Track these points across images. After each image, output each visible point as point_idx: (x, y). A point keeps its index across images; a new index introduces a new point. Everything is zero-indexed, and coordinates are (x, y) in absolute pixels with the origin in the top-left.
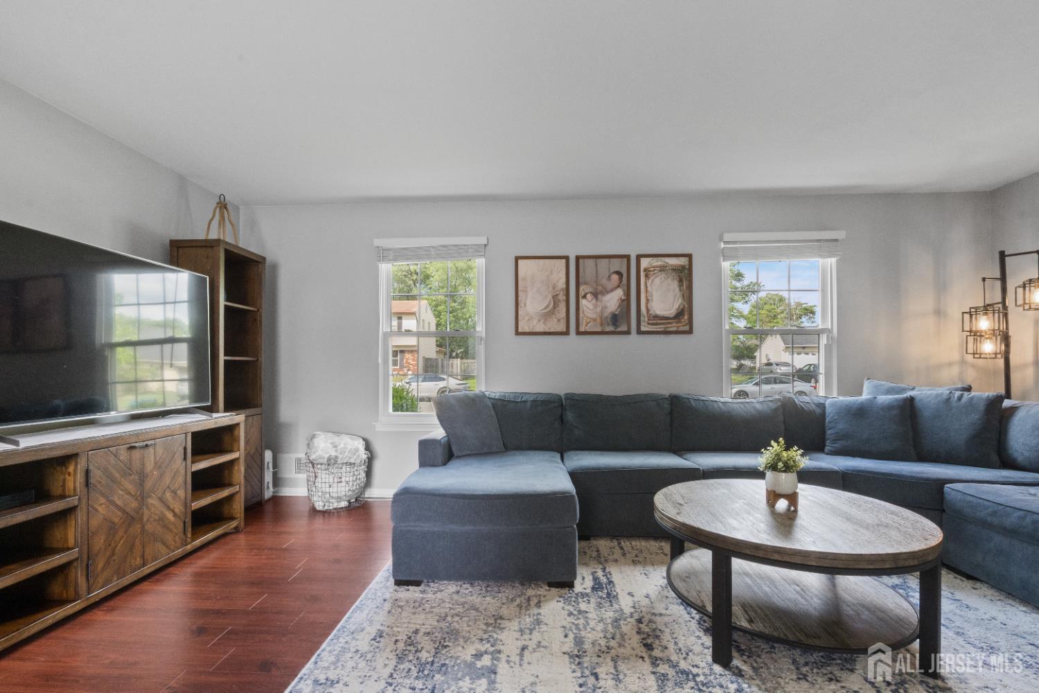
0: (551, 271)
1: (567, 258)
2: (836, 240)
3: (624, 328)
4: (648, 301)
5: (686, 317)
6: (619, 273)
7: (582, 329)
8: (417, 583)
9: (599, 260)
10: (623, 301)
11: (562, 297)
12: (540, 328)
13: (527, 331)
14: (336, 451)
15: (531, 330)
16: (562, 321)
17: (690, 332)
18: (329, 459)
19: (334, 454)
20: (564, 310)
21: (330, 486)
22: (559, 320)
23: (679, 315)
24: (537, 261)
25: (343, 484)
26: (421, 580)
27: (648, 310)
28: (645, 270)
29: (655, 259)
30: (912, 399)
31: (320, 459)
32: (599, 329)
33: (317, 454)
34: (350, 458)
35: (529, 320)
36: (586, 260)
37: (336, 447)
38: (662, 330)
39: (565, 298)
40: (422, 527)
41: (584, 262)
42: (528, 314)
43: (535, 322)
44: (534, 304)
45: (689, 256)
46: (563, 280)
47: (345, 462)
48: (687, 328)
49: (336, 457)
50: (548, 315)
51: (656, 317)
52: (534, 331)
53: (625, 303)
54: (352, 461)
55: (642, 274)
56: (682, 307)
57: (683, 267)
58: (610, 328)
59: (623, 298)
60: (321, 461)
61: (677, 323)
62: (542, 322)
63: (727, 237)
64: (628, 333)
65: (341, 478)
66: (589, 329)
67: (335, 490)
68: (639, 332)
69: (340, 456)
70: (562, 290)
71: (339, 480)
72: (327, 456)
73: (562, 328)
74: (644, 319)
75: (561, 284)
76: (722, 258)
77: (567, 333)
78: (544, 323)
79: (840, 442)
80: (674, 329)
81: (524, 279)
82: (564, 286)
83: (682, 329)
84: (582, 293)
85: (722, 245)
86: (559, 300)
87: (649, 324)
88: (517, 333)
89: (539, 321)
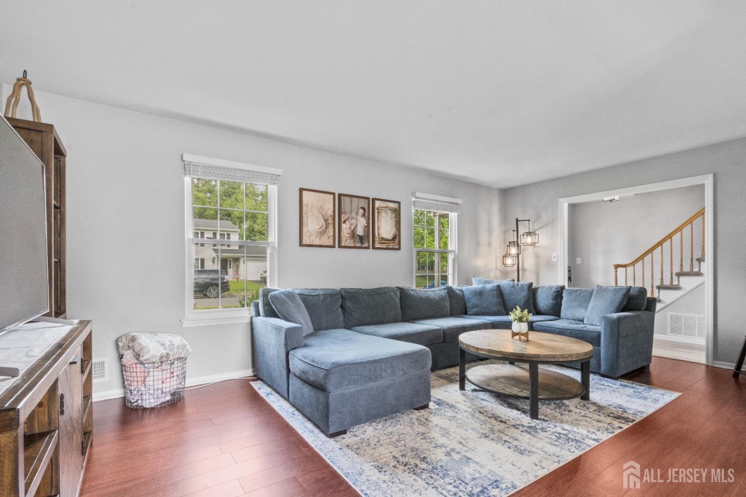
0: (324, 202)
1: (334, 194)
2: (458, 204)
3: (366, 245)
4: (379, 228)
5: (397, 240)
6: (363, 208)
7: (343, 244)
8: (344, 432)
9: (353, 198)
10: (366, 227)
11: (330, 221)
12: (317, 242)
13: (309, 243)
14: (165, 348)
15: (311, 243)
16: (330, 238)
17: (399, 249)
18: (161, 357)
19: (164, 352)
20: (332, 230)
21: (163, 382)
22: (329, 237)
23: (394, 238)
24: (315, 193)
25: (175, 378)
26: (345, 429)
27: (379, 234)
28: (377, 209)
29: (382, 202)
30: (499, 286)
31: (152, 358)
32: (353, 245)
33: (150, 354)
34: (181, 353)
35: (309, 236)
36: (346, 198)
37: (164, 345)
38: (385, 247)
39: (332, 222)
40: (342, 390)
41: (344, 199)
42: (309, 231)
43: (314, 237)
44: (313, 225)
45: (399, 203)
46: (332, 209)
47: (176, 358)
48: (397, 247)
49: (168, 354)
50: (322, 233)
51: (383, 239)
52: (313, 244)
53: (367, 229)
54: (182, 356)
55: (376, 211)
56: (395, 234)
57: (396, 209)
58: (359, 245)
59: (366, 225)
60: (154, 360)
61: (393, 243)
62: (318, 237)
63: (418, 194)
64: (368, 248)
65: (173, 373)
66: (347, 244)
67: (168, 385)
68: (374, 248)
69: (171, 353)
70: (331, 216)
71: (172, 375)
72: (159, 354)
73: (330, 243)
74: (377, 240)
75: (330, 212)
76: (413, 207)
77: (333, 247)
78: (320, 238)
79: (475, 309)
80: (391, 247)
81: (307, 205)
82: (332, 214)
83: (395, 247)
84: (343, 220)
85: (414, 199)
86: (329, 224)
87: (379, 243)
88: (301, 244)
89: (316, 237)
